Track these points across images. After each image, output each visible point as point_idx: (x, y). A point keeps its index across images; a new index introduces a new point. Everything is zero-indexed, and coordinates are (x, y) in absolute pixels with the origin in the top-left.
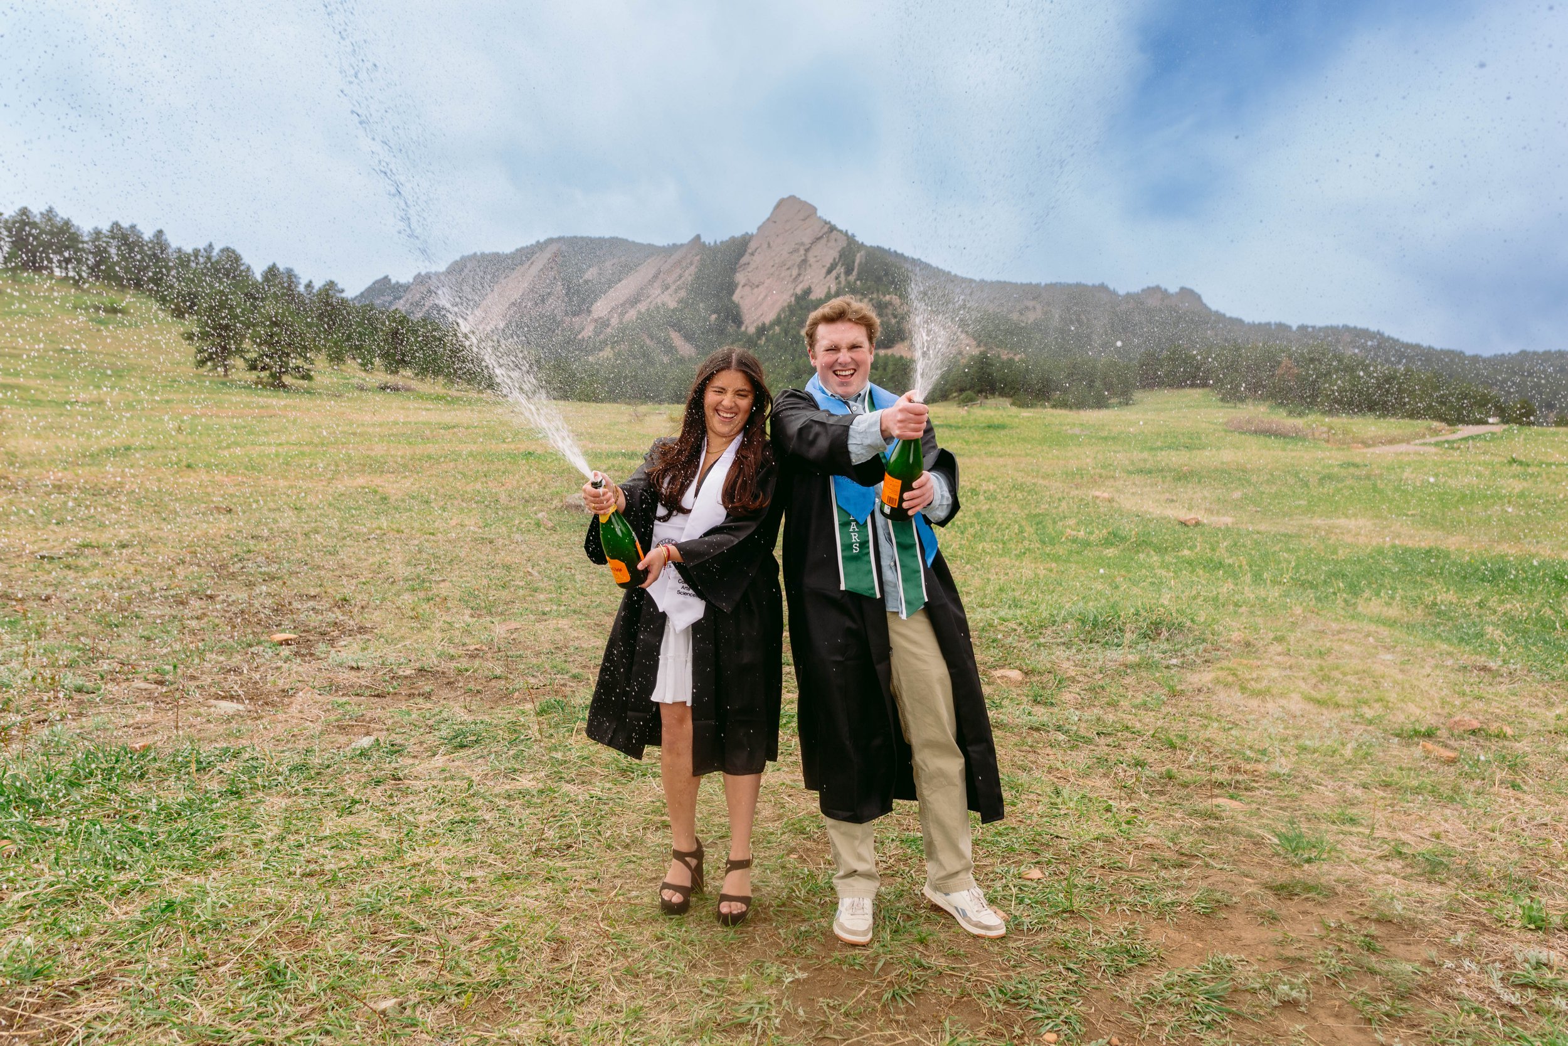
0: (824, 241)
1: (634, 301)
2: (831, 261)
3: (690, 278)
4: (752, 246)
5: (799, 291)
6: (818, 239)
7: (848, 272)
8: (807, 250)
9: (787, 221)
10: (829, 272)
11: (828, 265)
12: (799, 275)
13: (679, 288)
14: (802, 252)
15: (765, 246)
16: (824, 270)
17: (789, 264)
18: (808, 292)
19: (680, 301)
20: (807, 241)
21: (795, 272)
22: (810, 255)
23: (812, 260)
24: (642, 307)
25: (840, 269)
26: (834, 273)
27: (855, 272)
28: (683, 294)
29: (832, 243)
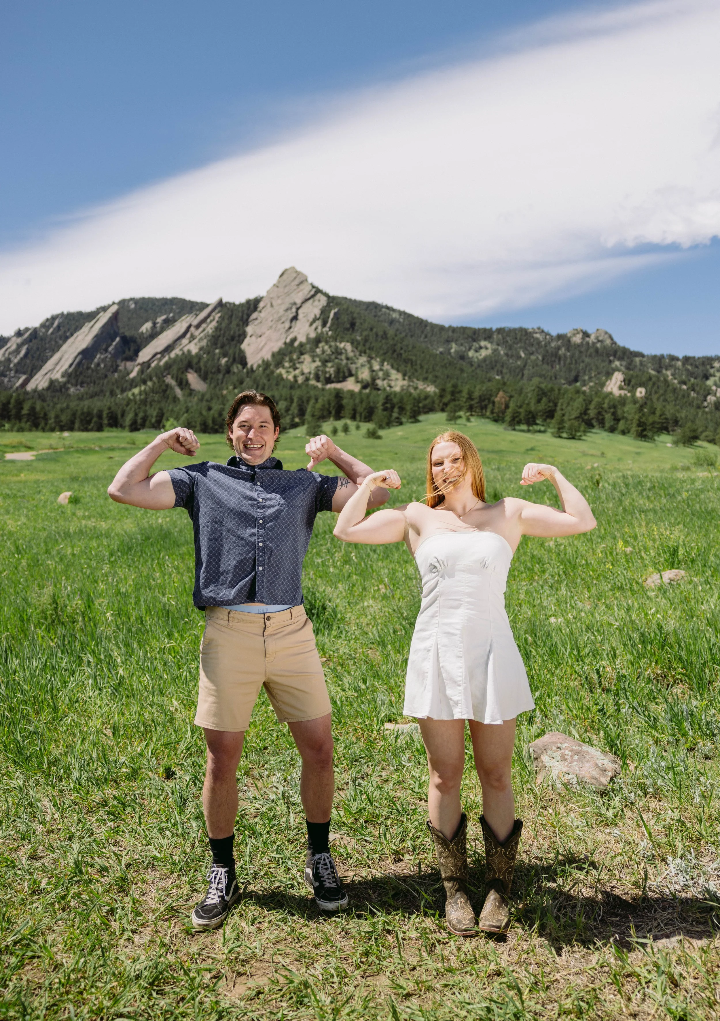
0: (311, 301)
1: (169, 349)
2: (313, 316)
3: (211, 331)
4: (261, 305)
5: (288, 340)
6: (309, 299)
7: (324, 325)
8: (298, 309)
9: (286, 286)
10: (311, 324)
11: (311, 320)
12: (290, 328)
13: (201, 339)
14: (294, 310)
15: (269, 305)
16: (308, 324)
17: (283, 319)
18: (295, 339)
19: (201, 349)
20: (299, 301)
21: (287, 325)
22: (300, 311)
23: (301, 316)
24: (173, 355)
25: (319, 323)
26: (314, 326)
27: (328, 325)
28: (204, 343)
29: (316, 303)
